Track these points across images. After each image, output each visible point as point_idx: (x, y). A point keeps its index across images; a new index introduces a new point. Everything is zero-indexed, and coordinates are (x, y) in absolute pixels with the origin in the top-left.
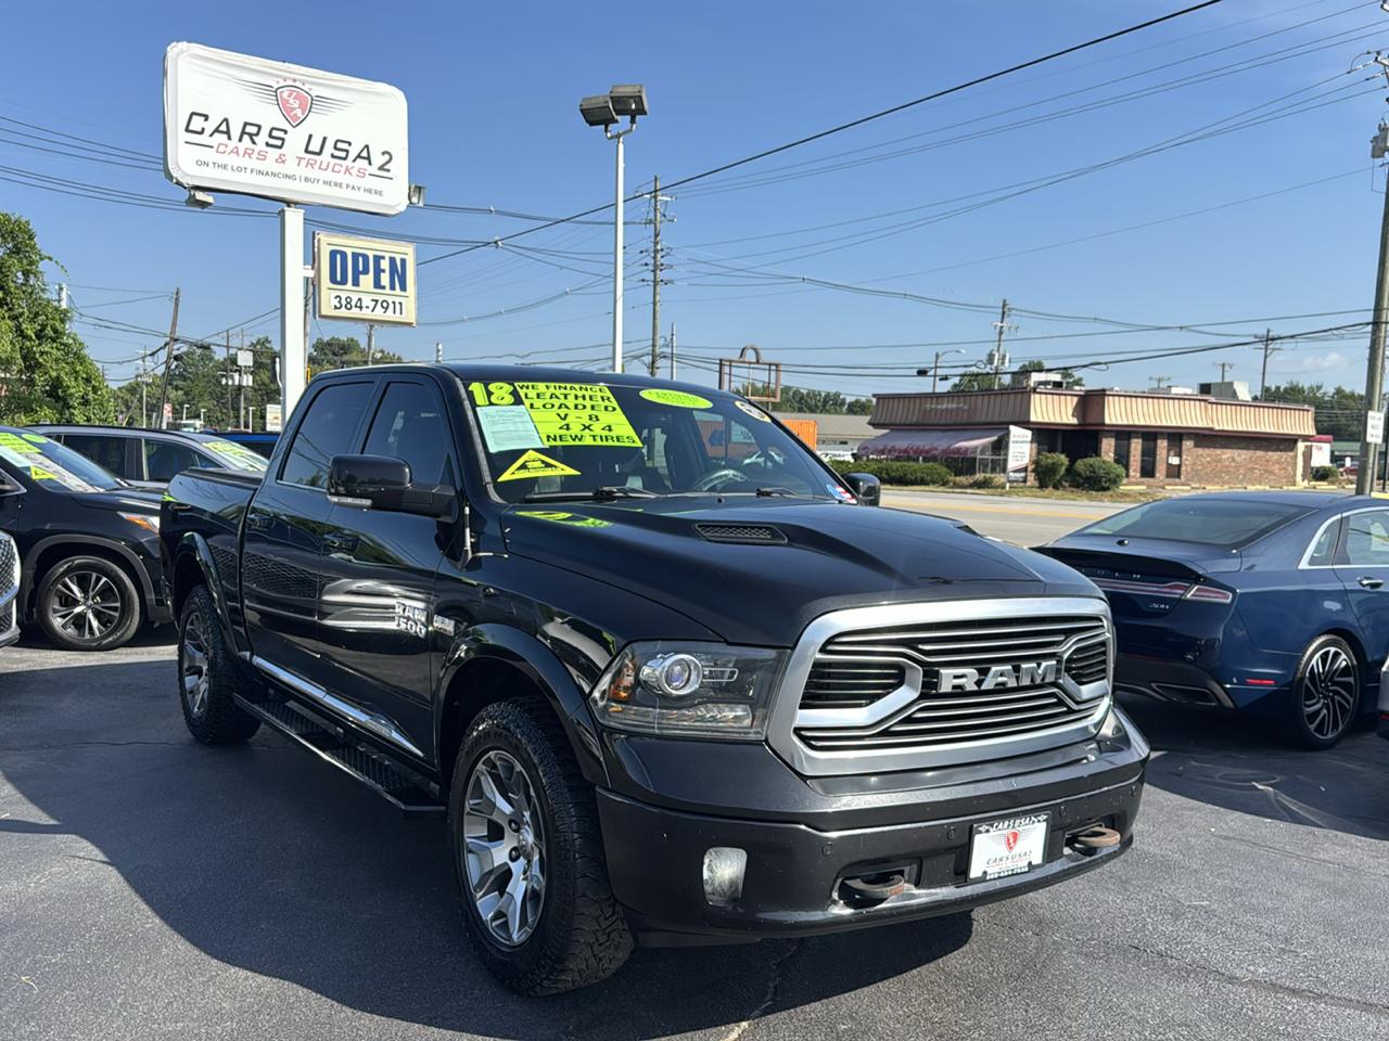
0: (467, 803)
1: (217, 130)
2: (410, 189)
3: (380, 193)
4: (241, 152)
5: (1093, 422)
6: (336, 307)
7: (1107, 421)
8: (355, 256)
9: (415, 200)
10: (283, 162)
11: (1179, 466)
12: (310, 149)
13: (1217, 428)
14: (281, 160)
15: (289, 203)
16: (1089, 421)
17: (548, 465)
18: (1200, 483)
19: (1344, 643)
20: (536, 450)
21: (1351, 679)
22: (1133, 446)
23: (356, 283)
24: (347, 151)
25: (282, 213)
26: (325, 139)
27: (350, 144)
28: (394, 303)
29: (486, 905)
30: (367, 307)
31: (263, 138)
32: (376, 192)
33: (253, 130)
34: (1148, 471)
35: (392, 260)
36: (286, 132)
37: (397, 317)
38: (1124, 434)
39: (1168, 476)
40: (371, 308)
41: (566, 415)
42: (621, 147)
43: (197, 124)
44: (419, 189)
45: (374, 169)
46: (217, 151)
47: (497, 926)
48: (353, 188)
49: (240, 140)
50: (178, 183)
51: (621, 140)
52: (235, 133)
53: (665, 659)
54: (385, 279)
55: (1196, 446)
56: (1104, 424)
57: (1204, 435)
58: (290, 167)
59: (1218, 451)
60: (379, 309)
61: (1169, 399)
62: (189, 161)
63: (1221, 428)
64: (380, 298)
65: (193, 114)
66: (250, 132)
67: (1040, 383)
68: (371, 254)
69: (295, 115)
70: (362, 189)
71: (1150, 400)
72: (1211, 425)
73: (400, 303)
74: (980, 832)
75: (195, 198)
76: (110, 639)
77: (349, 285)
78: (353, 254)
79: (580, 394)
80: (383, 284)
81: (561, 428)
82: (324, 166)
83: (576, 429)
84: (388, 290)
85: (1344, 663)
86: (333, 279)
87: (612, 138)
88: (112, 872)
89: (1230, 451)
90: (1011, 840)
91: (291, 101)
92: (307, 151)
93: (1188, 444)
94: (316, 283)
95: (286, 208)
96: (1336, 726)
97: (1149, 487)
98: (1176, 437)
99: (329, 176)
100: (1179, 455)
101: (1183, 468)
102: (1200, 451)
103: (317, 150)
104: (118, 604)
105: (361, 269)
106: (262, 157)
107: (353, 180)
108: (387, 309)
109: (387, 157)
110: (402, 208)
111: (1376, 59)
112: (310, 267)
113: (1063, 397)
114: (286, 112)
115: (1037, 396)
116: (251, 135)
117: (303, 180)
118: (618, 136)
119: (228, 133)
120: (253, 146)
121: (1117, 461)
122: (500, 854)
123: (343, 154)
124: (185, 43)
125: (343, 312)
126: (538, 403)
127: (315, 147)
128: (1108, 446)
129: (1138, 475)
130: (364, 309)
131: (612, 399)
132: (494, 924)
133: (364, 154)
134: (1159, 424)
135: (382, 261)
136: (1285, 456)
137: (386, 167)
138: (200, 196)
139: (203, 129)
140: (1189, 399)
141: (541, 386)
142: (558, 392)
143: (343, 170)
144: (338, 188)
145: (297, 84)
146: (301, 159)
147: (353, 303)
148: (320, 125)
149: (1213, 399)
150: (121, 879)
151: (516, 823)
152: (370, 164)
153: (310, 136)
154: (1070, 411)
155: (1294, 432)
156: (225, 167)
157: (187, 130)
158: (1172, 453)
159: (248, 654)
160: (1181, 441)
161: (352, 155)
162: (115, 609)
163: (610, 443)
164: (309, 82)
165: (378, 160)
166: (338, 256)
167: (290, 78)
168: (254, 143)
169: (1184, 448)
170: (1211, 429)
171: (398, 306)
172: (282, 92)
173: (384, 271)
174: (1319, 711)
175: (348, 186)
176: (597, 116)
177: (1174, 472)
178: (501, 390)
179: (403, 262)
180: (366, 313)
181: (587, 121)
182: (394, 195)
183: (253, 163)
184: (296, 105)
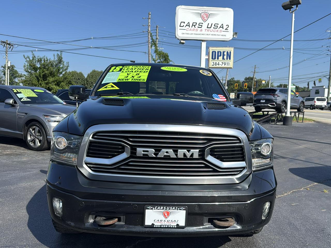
1: (187, 25)
2: (233, 33)
3: (225, 36)
4: (192, 30)
6: (213, 65)
8: (218, 52)
9: (235, 36)
10: (202, 31)
12: (208, 27)
14: (201, 31)
15: (203, 41)
17: (112, 87)
20: (113, 83)
23: (218, 59)
25: (201, 43)
26: (212, 24)
27: (218, 24)
28: (227, 63)
30: (220, 64)
31: (197, 25)
32: (224, 35)
33: (195, 24)
35: (227, 52)
36: (202, 23)
37: (228, 66)
40: (221, 65)
41: (130, 74)
42: (294, 15)
43: (182, 24)
44: (236, 33)
45: (224, 30)
46: (187, 30)
48: (219, 35)
49: (192, 27)
50: (178, 39)
51: (294, 12)
52: (191, 25)
54: (225, 57)
58: (203, 32)
60: (223, 65)
62: (180, 34)
64: (224, 62)
65: (181, 22)
68: (222, 51)
69: (205, 19)
70: (221, 35)
73: (229, 63)
74: (148, 209)
79: (140, 68)
80: (224, 58)
81: (125, 77)
82: (211, 31)
83: (129, 77)
84: (226, 60)
86: (212, 58)
87: (291, 12)
90: (166, 214)
92: (207, 27)
94: (208, 60)
99: (213, 33)
105: (219, 55)
106: (197, 30)
107: (219, 33)
108: (225, 64)
109: (227, 26)
110: (231, 39)
112: (207, 56)
114: (203, 19)
117: (206, 35)
118: (293, 12)
119: (189, 26)
120: (195, 28)
124: (180, 6)
125: (214, 66)
126: (125, 71)
127: (209, 26)
131: (149, 69)
133: (222, 26)
135: (225, 53)
137: (227, 29)
138: (182, 41)
139: (184, 26)
141: (131, 67)
142: (134, 68)
143: (216, 31)
144: (215, 36)
145: (206, 11)
146: (206, 30)
147: (217, 64)
148: (211, 21)
153: (208, 24)
156: (188, 34)
157: (180, 26)
161: (218, 27)
163: (136, 81)
164: (209, 11)
165: (225, 27)
166: (214, 53)
167: (204, 10)
168: (195, 27)
171: (228, 64)
172: (202, 14)
173: (225, 55)
175: (217, 35)
176: (287, 7)
178: (119, 68)
179: (230, 52)
180: (220, 66)
181: (284, 9)
182: (229, 36)
183: (195, 32)
184: (205, 17)
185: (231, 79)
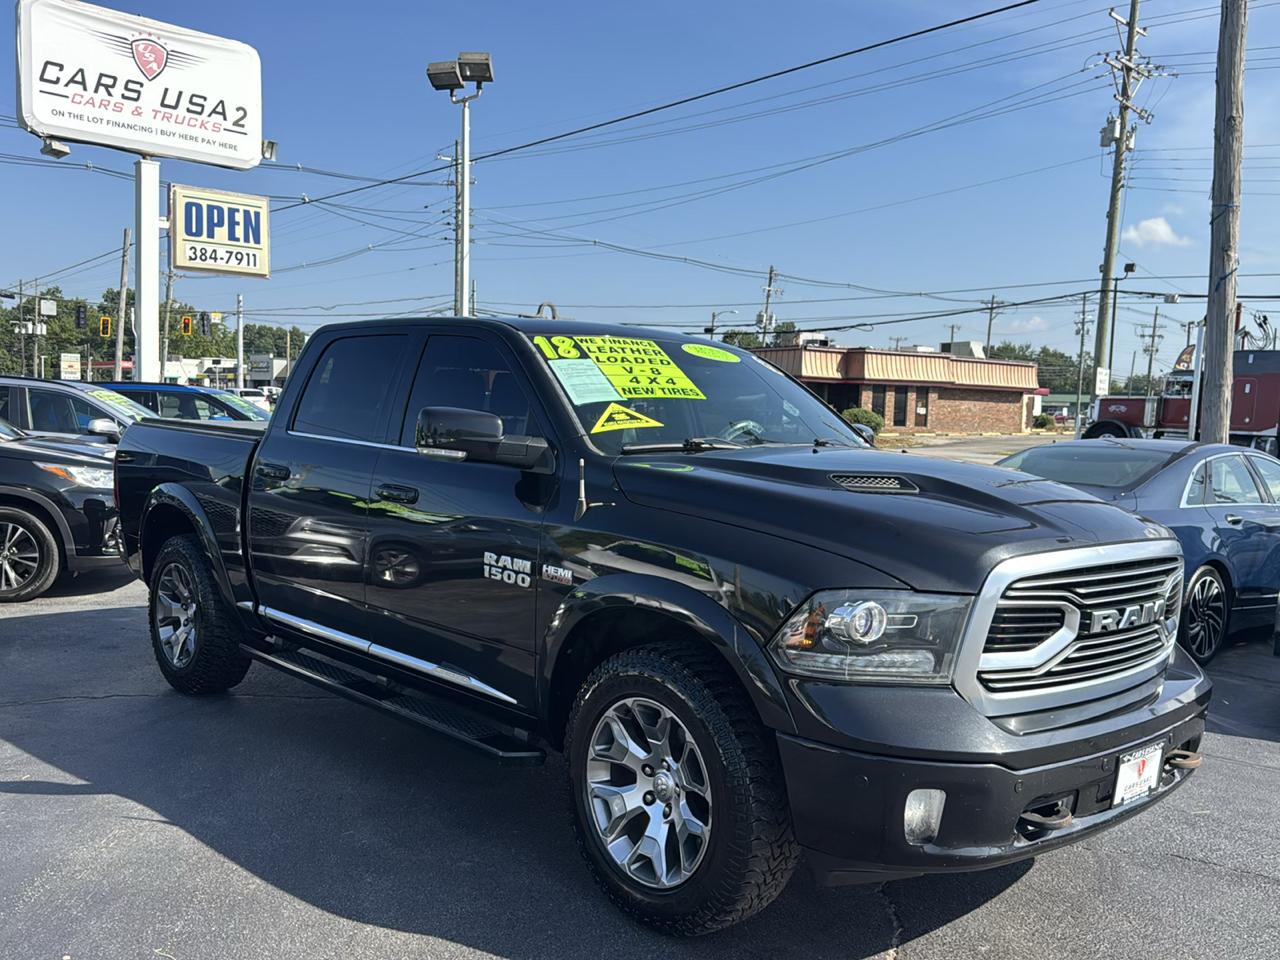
0: (591, 748)
1: (72, 80)
2: (263, 144)
3: (235, 148)
4: (97, 104)
5: (855, 376)
6: (191, 259)
7: (867, 376)
8: (211, 208)
9: (267, 155)
10: (139, 114)
11: (926, 416)
12: (166, 102)
13: (957, 382)
14: (137, 112)
15: (144, 155)
16: (851, 375)
17: (633, 418)
18: (942, 430)
19: (1216, 573)
20: (617, 402)
21: (1220, 604)
22: (888, 397)
23: (211, 235)
24: (203, 106)
25: (138, 164)
26: (181, 93)
27: (205, 99)
28: (248, 255)
29: (618, 849)
30: (222, 259)
31: (119, 90)
32: (231, 147)
33: (110, 82)
34: (900, 420)
35: (247, 213)
36: (142, 85)
37: (252, 269)
38: (880, 387)
39: (916, 424)
40: (226, 259)
41: (631, 369)
42: (467, 111)
43: (52, 73)
44: (272, 145)
45: (229, 124)
46: (73, 102)
47: (636, 869)
48: (208, 142)
49: (96, 91)
50: (33, 132)
51: (467, 104)
52: (91, 83)
53: (854, 608)
54: (239, 231)
55: (940, 398)
56: (864, 379)
57: (946, 389)
58: (146, 120)
59: (957, 403)
60: (233, 261)
61: (917, 356)
62: (43, 111)
63: (961, 382)
64: (235, 250)
65: (47, 63)
66: (107, 83)
67: (809, 342)
68: (225, 207)
69: (151, 68)
70: (217, 144)
71: (902, 358)
72: (952, 380)
73: (254, 255)
74: (1124, 761)
75: (50, 147)
76: (30, 589)
77: (204, 237)
78: (209, 206)
79: (635, 347)
80: (237, 236)
81: (631, 381)
82: (180, 120)
83: (645, 383)
84: (242, 243)
85: (1216, 591)
86: (188, 231)
87: (458, 102)
88: (176, 831)
89: (967, 402)
90: (1141, 768)
91: (147, 55)
92: (163, 105)
93: (933, 396)
94: (171, 234)
95: (142, 160)
96: (1210, 646)
97: (901, 434)
98: (923, 390)
99: (184, 129)
100: (926, 406)
101: (929, 418)
102: (943, 402)
103: (173, 104)
104: (37, 555)
105: (216, 221)
106: (118, 109)
107: (209, 135)
108: (241, 260)
109: (241, 113)
110: (256, 163)
111: (1105, 60)
112: (165, 218)
113: (829, 355)
114: (142, 66)
115: (808, 353)
116: (107, 87)
117: (159, 132)
118: (464, 101)
119: (83, 83)
120: (109, 98)
121: (873, 410)
122: (632, 799)
123: (199, 109)
125: (198, 263)
126: (602, 357)
127: (171, 100)
128: (867, 397)
129: (892, 423)
130: (219, 261)
131: (663, 353)
132: (633, 867)
133: (220, 109)
134: (909, 378)
135: (236, 214)
136: (1013, 407)
137: (240, 123)
138: (56, 145)
139: (58, 79)
140: (934, 357)
141: (598, 340)
142: (616, 346)
143: (199, 124)
144: (193, 142)
145: (153, 38)
146: (156, 112)
147: (208, 255)
148: (175, 79)
149: (954, 358)
150: (193, 838)
151: (650, 767)
152: (225, 119)
153: (166, 90)
154: (835, 367)
155: (1021, 386)
156: (81, 117)
157: (42, 79)
158: (920, 404)
159: (249, 604)
160: (927, 393)
161: (208, 110)
162: (33, 560)
163: (678, 396)
164: (164, 37)
165: (233, 115)
166: (194, 209)
167: (145, 32)
168: (110, 94)
169: (930, 399)
170: (953, 383)
171: (252, 258)
172: (137, 45)
173: (238, 224)
174: (1198, 633)
175: (203, 140)
176: (443, 81)
177: (922, 421)
178: (565, 344)
179: (257, 215)
180: (221, 265)
181: (434, 86)
182: (248, 151)
183: (109, 114)
184: (151, 59)
185: (45, 292)
